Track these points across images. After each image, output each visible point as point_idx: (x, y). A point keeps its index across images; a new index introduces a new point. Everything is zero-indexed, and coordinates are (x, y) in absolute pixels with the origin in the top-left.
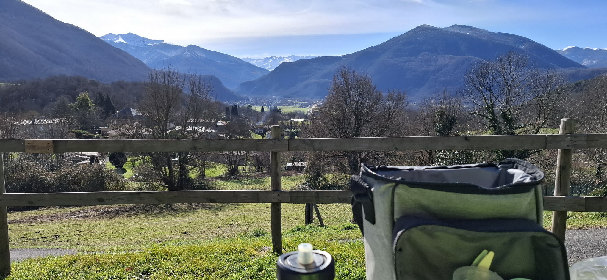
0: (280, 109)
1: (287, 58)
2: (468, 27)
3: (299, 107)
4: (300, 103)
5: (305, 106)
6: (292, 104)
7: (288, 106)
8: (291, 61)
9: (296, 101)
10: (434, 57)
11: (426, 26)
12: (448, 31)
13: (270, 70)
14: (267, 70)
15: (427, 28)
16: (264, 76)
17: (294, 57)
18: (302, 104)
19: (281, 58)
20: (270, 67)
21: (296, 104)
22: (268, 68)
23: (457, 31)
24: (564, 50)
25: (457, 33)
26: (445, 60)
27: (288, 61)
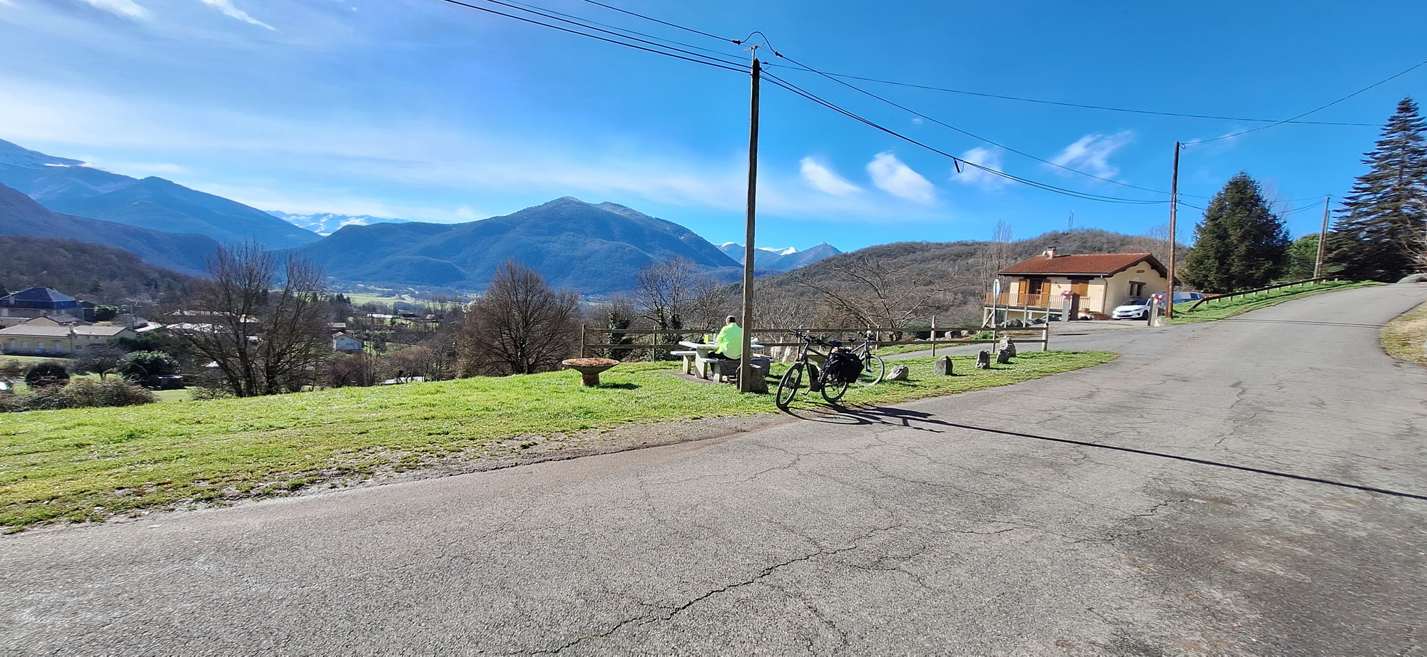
0: (348, 298)
1: (357, 218)
2: (622, 206)
3: (378, 296)
4: (380, 289)
5: (390, 295)
6: (366, 290)
7: (358, 293)
8: (364, 224)
9: (373, 287)
10: (582, 239)
11: (571, 199)
12: (598, 209)
13: (322, 234)
14: (316, 234)
15: (572, 202)
16: (311, 244)
17: (369, 218)
18: (384, 291)
19: (344, 218)
20: (323, 229)
21: (372, 291)
22: (318, 231)
23: (608, 209)
24: (723, 246)
25: (609, 213)
26: (595, 245)
27: (357, 222)
